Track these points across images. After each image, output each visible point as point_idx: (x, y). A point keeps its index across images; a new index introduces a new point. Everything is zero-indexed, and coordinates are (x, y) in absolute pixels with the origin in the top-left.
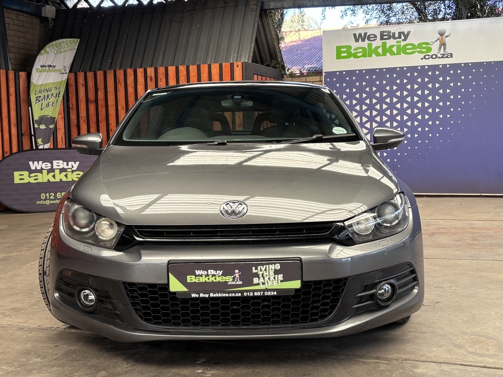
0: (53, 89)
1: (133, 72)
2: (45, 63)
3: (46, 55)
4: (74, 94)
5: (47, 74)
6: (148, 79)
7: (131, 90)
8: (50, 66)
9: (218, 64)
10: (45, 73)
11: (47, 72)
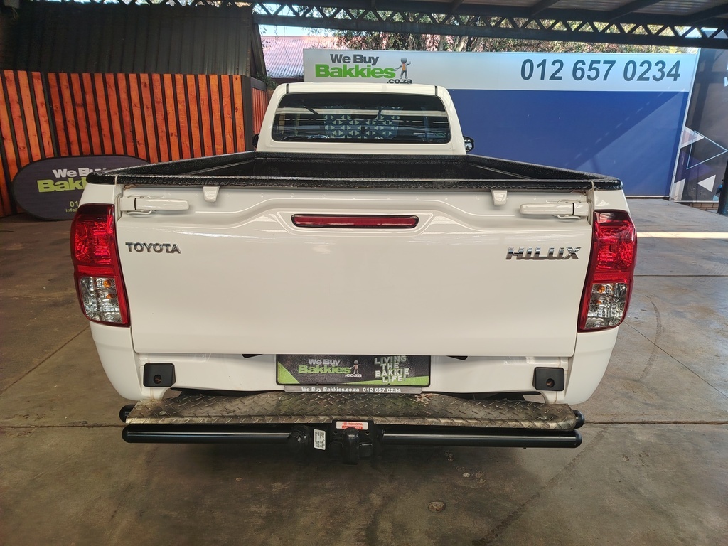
9: (216, 76)
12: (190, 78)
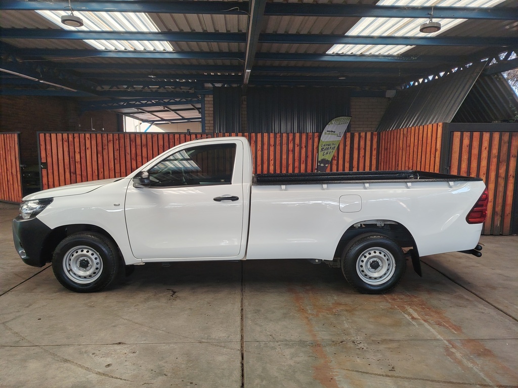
9: (431, 125)
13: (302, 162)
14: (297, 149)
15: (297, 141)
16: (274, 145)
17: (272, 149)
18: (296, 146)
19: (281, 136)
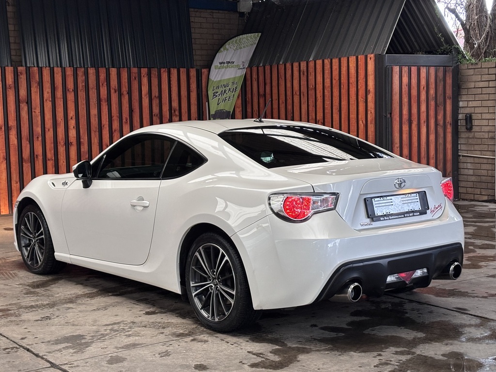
0: (230, 84)
1: (290, 67)
2: (224, 59)
3: (226, 51)
4: (250, 88)
5: (225, 70)
6: (301, 73)
7: (289, 85)
8: (229, 62)
9: (355, 57)
10: (223, 70)
11: (226, 68)
12: (335, 62)
13: (124, 120)
14: (114, 97)
15: (114, 83)
16: (74, 91)
17: (71, 97)
18: (112, 91)
19: (86, 74)
